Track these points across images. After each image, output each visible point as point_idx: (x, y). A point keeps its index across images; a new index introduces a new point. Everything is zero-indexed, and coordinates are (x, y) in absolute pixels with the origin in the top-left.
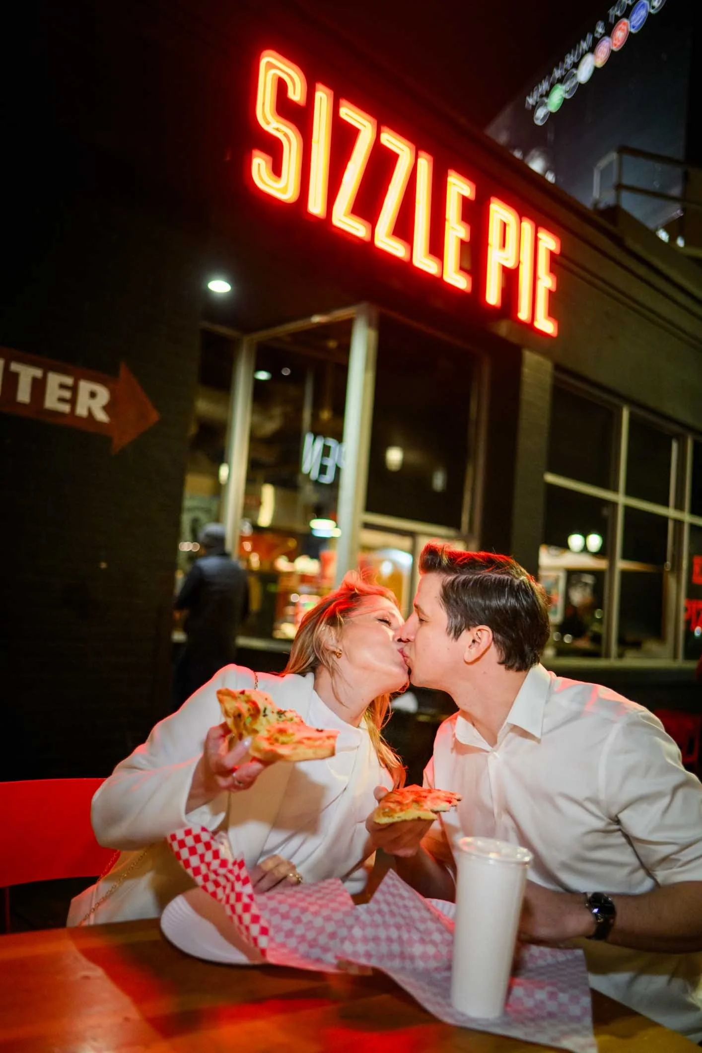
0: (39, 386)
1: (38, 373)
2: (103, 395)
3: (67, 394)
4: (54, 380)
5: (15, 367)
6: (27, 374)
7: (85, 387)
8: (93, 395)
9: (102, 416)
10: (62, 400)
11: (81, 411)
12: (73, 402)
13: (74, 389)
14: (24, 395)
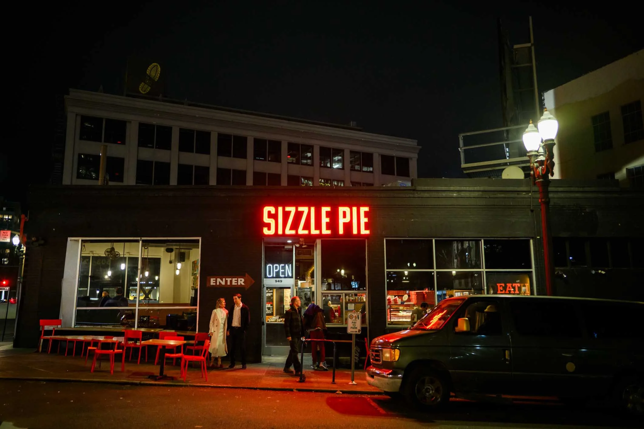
0: (231, 281)
1: (231, 279)
2: (243, 280)
3: (236, 282)
4: (234, 279)
5: (227, 279)
6: (229, 280)
7: (239, 279)
8: (241, 280)
9: (243, 284)
10: (235, 283)
11: (239, 284)
12: (237, 283)
13: (237, 280)
14: (229, 283)
